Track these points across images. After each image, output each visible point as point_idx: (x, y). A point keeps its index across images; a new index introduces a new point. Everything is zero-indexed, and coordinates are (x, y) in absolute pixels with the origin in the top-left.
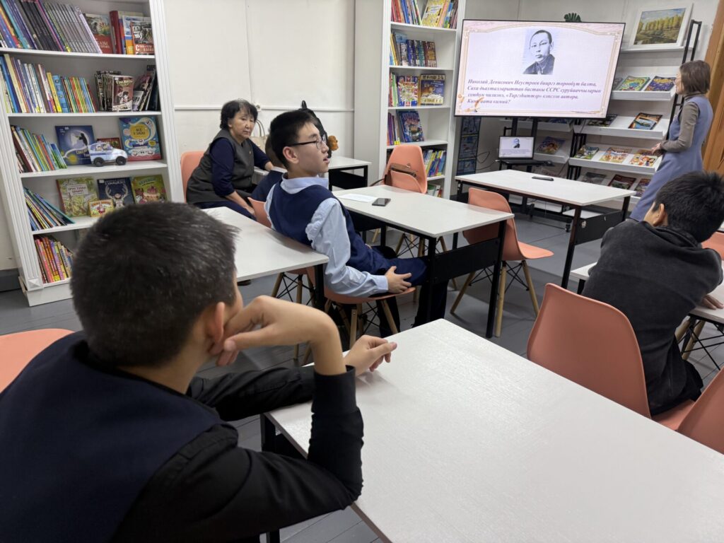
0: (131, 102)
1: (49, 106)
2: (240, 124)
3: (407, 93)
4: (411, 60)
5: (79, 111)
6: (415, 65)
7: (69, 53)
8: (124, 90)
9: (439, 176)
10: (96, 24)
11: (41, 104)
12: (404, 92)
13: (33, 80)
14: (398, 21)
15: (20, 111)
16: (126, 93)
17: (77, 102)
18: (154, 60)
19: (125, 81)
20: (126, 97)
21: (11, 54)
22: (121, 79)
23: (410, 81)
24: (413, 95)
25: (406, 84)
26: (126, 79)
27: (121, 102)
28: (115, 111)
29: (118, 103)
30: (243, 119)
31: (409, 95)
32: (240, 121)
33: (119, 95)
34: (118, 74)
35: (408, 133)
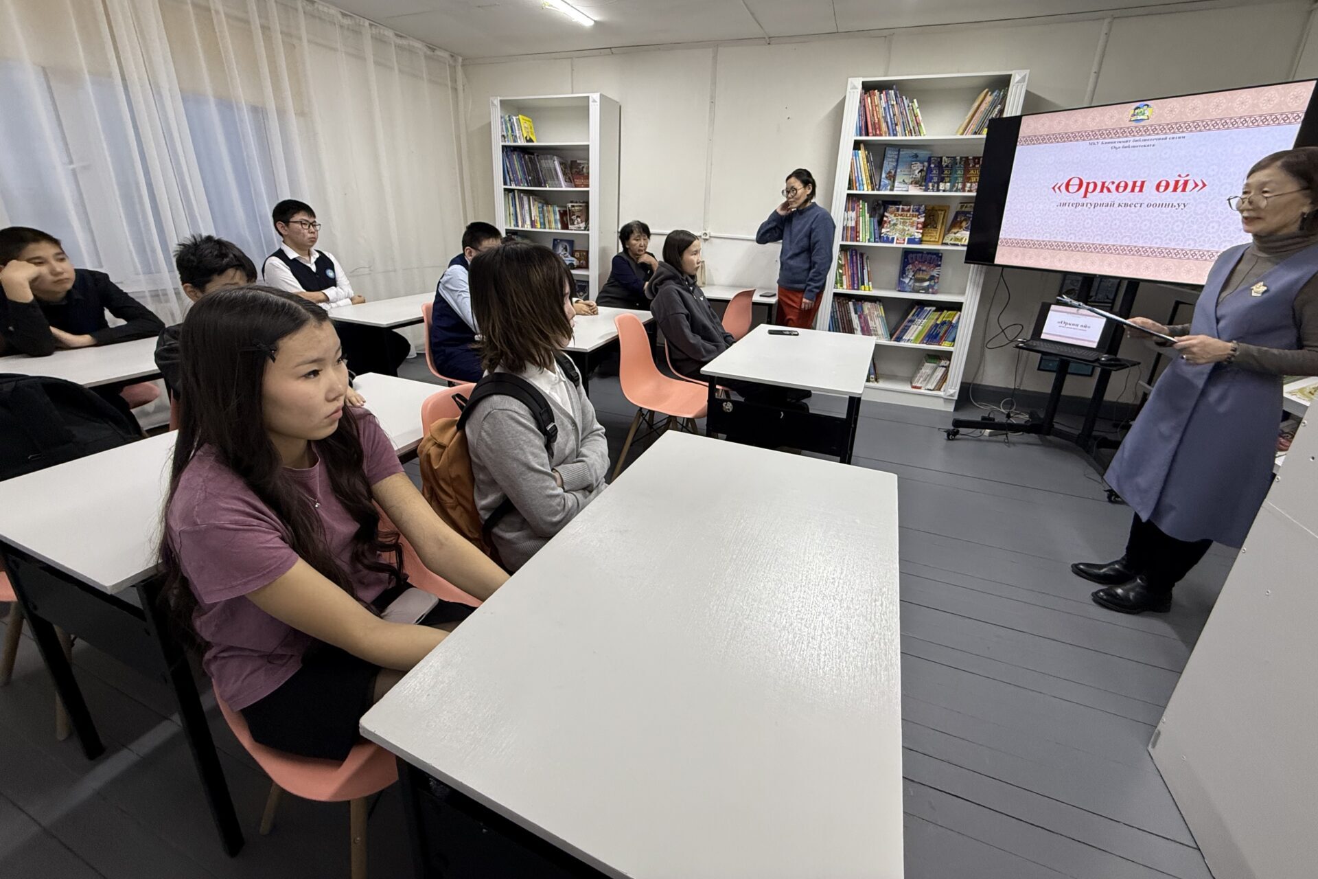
0: (584, 223)
1: (533, 224)
2: (635, 245)
3: (900, 227)
4: (930, 184)
5: (550, 228)
6: (938, 190)
7: (548, 189)
8: (577, 214)
9: (945, 347)
10: (583, 167)
11: (528, 222)
12: (895, 225)
13: (526, 207)
14: (876, 135)
15: (518, 226)
16: (577, 217)
17: (549, 222)
18: (588, 192)
19: (576, 208)
20: (579, 220)
21: (518, 190)
22: (573, 206)
23: (909, 210)
24: (913, 230)
25: (901, 215)
26: (577, 206)
27: (576, 223)
28: (572, 230)
29: (573, 224)
30: (637, 240)
31: (904, 230)
32: (634, 242)
33: (572, 217)
34: (572, 202)
35: (907, 281)
